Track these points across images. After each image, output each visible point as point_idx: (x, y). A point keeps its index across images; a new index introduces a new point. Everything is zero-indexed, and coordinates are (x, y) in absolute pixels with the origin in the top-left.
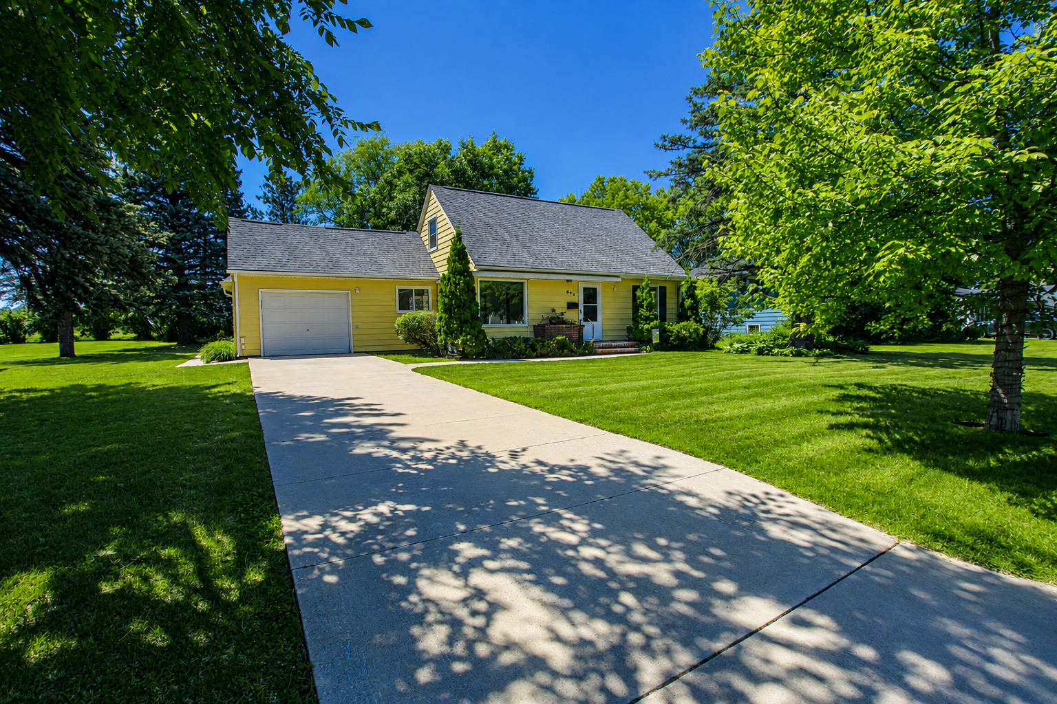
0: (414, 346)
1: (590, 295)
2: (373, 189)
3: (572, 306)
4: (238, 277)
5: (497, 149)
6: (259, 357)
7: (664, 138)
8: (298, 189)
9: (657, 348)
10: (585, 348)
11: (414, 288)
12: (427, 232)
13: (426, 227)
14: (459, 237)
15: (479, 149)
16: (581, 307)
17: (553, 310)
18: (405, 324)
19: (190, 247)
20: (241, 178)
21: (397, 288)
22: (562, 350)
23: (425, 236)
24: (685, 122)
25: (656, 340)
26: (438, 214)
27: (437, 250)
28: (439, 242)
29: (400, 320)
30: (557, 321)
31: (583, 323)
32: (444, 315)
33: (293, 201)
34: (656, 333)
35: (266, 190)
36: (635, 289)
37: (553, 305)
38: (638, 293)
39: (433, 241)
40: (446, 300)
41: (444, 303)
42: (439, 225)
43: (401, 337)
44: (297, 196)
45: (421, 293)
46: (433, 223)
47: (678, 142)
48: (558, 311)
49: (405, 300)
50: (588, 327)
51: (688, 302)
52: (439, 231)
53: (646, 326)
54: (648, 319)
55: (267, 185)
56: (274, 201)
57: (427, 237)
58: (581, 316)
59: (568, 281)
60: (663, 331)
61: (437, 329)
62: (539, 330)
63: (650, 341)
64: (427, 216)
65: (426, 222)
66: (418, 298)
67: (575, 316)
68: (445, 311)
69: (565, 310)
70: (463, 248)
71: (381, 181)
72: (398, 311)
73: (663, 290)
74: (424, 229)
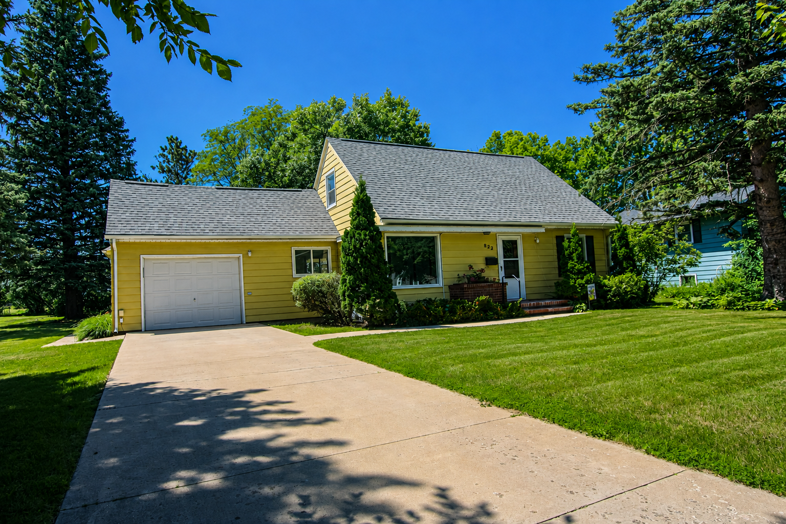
0: (315, 314)
1: (510, 248)
2: (268, 153)
3: (491, 261)
4: (118, 243)
5: (392, 105)
6: (139, 331)
7: (587, 69)
8: (193, 158)
9: (593, 306)
10: (512, 310)
11: (312, 248)
12: (325, 188)
13: (324, 183)
14: (362, 188)
15: (374, 105)
16: (501, 262)
17: (471, 267)
18: (304, 290)
19: (82, 217)
20: (135, 146)
21: (294, 249)
22: (486, 313)
23: (322, 191)
24: (609, 49)
25: (592, 297)
26: (337, 168)
27: (335, 207)
28: (338, 198)
29: (297, 284)
30: (476, 280)
31: (506, 280)
32: (348, 278)
33: (188, 169)
34: (591, 288)
35: (161, 159)
36: (560, 239)
37: (470, 261)
38: (566, 244)
39: (332, 198)
40: (352, 259)
41: (348, 264)
42: (337, 180)
43: (298, 303)
44: (193, 166)
45: (319, 255)
46: (331, 178)
47: (601, 72)
48: (476, 268)
49: (302, 263)
50: (512, 283)
51: (622, 252)
52: (337, 186)
53: (579, 281)
54: (581, 274)
55: (163, 156)
56: (169, 171)
57: (325, 194)
58: (502, 274)
59: (485, 233)
60: (600, 287)
61: (340, 292)
62: (457, 290)
63: (585, 298)
64: (324, 171)
65: (324, 177)
66: (317, 260)
67: (497, 273)
68: (349, 272)
69: (483, 266)
70: (368, 199)
71: (275, 145)
72: (295, 275)
73: (590, 239)
74: (321, 185)
